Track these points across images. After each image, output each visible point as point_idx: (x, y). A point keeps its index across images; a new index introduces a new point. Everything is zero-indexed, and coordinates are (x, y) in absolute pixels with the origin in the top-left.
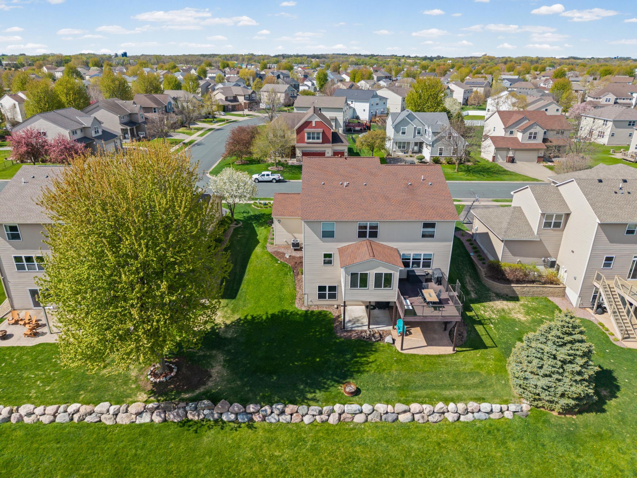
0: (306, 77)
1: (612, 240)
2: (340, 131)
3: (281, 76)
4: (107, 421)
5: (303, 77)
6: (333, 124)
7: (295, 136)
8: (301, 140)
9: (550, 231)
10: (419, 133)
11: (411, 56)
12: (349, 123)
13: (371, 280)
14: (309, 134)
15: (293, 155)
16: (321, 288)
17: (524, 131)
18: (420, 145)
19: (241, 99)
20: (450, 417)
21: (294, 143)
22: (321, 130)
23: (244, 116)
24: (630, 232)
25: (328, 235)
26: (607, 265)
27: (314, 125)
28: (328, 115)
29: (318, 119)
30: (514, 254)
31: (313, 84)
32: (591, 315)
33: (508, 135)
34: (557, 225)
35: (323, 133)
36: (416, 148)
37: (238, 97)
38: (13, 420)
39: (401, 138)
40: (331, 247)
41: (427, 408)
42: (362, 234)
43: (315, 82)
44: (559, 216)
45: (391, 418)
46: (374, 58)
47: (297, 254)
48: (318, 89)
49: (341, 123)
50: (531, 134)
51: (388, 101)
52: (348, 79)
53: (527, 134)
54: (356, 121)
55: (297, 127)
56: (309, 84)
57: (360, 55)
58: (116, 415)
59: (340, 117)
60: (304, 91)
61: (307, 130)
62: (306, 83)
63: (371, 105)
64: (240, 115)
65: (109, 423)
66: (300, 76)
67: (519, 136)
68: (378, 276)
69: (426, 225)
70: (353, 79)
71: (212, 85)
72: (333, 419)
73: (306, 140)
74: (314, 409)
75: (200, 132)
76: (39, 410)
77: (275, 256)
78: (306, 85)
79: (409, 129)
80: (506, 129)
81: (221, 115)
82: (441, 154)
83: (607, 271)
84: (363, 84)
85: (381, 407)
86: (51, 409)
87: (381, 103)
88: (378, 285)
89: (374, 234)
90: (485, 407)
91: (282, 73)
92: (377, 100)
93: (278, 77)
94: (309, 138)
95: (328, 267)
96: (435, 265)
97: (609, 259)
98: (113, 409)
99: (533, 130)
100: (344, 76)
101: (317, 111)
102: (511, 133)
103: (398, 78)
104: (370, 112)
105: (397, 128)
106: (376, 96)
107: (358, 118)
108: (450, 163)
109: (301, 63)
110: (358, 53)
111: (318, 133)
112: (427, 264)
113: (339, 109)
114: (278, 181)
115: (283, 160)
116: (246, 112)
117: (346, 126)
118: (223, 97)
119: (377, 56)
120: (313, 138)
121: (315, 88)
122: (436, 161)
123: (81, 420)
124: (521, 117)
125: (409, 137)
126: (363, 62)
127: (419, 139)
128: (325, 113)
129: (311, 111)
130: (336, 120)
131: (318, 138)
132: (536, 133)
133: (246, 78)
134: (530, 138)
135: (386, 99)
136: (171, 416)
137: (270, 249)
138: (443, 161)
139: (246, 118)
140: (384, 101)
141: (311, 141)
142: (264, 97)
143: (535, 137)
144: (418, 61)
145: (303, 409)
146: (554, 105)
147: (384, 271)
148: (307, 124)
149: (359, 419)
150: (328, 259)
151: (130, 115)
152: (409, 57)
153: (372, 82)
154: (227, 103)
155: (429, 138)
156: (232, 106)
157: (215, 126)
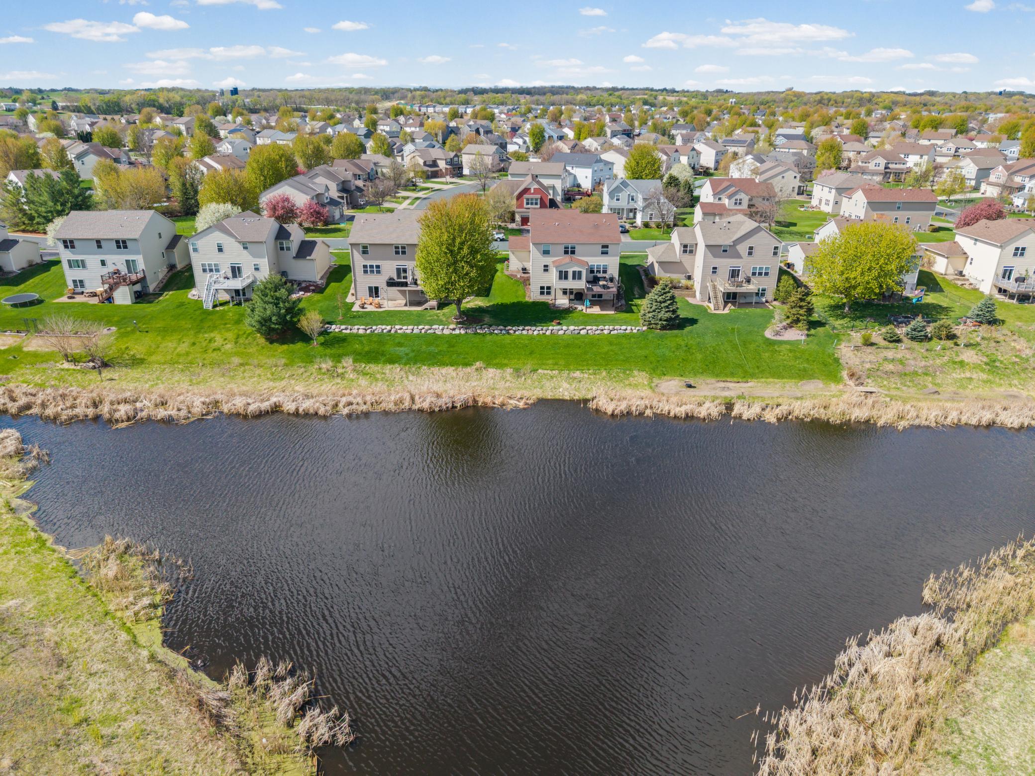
0: (515, 130)
1: (715, 256)
2: (559, 199)
3: (481, 131)
4: (438, 332)
5: (509, 130)
6: (551, 192)
7: (514, 202)
8: (521, 206)
9: (687, 256)
10: (633, 200)
11: (677, 89)
12: (568, 191)
13: (570, 275)
14: (528, 199)
15: (513, 220)
16: (542, 288)
17: (730, 197)
18: (634, 211)
19: (442, 165)
20: (606, 332)
21: (514, 208)
22: (539, 196)
23: (447, 183)
24: (725, 251)
25: (546, 252)
26: (714, 272)
27: (532, 191)
28: (546, 182)
29: (536, 186)
30: (666, 271)
31: (525, 142)
32: (706, 304)
33: (717, 201)
34: (691, 252)
35: (541, 199)
36: (631, 215)
37: (438, 161)
38: (393, 332)
39: (616, 204)
40: (548, 260)
41: (594, 328)
42: (566, 252)
43: (527, 139)
44: (692, 246)
45: (576, 332)
46: (617, 93)
47: (526, 275)
48: (531, 149)
49: (560, 191)
50: (736, 200)
51: (615, 166)
52: (570, 134)
53: (733, 200)
54: (576, 189)
55: (516, 193)
56: (520, 141)
57: (594, 88)
58: (443, 330)
59: (558, 184)
60: (515, 153)
61: (526, 196)
62: (515, 140)
63: (594, 172)
64: (442, 183)
65: (439, 333)
66: (506, 128)
67: (726, 201)
68: (574, 272)
69: (603, 247)
70: (578, 137)
71: (398, 144)
72: (548, 333)
73: (525, 206)
74: (539, 328)
75: (408, 201)
76: (405, 328)
77: (511, 277)
78: (516, 143)
79: (624, 196)
80: (714, 195)
81: (421, 184)
82: (651, 218)
83: (714, 276)
84: (590, 143)
85: (572, 328)
86: (410, 327)
87: (606, 168)
88: (574, 278)
89: (573, 252)
90: (624, 327)
91: (481, 126)
92: (601, 165)
93: (477, 131)
94: (528, 204)
95: (546, 274)
96: (609, 272)
97: (715, 268)
98: (441, 327)
99: (738, 197)
100: (566, 130)
101: (535, 177)
102: (720, 199)
103: (643, 131)
104: (593, 180)
105: (611, 195)
106: (601, 161)
107: (579, 186)
108: (658, 226)
109: (502, 104)
110: (591, 85)
111: (536, 199)
112: (605, 272)
113: (557, 176)
114: (502, 240)
115: (503, 224)
116: (448, 179)
117: (565, 194)
118: (421, 162)
119: (622, 89)
120: (532, 204)
121: (528, 148)
122: (646, 225)
123: (425, 332)
124: (728, 183)
125: (623, 203)
126: (598, 101)
127: (632, 205)
128: (542, 180)
129: (529, 179)
130: (554, 188)
131: (536, 204)
132: (741, 200)
133: (433, 132)
134: (736, 204)
135: (613, 164)
136: (469, 331)
137: (506, 273)
138: (653, 226)
139: (451, 186)
140: (610, 166)
141: (529, 206)
142: (466, 160)
143: (740, 203)
144: (685, 99)
145: (533, 328)
146: (791, 172)
147: (577, 269)
148: (526, 190)
149: (561, 332)
150: (546, 268)
151: (344, 182)
152: (673, 91)
153: (601, 140)
154: (426, 168)
155: (640, 204)
156: (432, 172)
157: (420, 194)
